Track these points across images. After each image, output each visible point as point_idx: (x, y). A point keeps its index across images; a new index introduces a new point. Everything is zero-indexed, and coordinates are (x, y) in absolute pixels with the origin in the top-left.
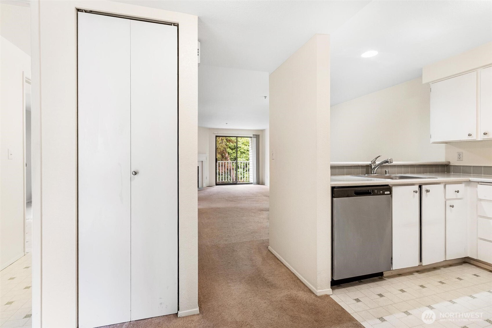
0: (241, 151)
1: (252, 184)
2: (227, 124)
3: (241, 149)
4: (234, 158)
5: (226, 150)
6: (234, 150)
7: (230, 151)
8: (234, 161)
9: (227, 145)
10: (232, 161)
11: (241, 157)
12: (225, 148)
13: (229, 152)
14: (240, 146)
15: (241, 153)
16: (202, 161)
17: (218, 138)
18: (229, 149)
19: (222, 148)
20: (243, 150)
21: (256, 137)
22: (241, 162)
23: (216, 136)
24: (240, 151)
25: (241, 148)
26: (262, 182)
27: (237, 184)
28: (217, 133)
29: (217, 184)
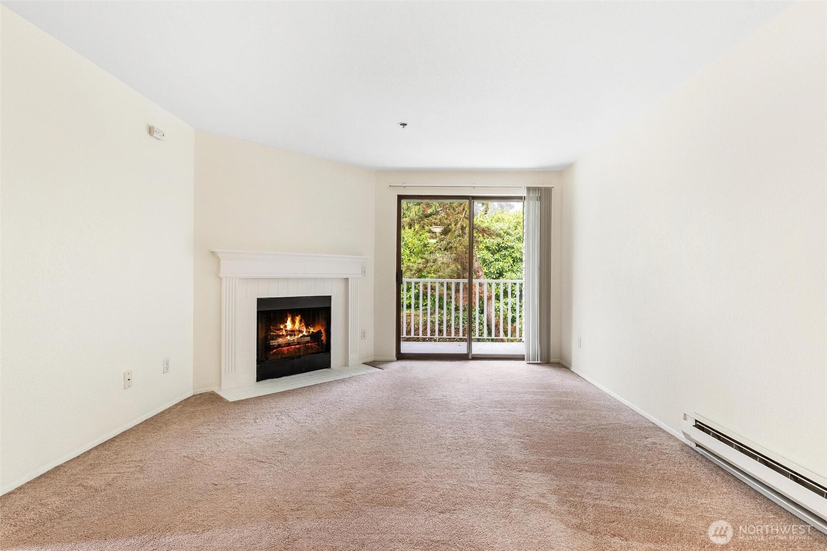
0: (514, 255)
4: (497, 273)
6: (497, 254)
7: (488, 256)
8: (496, 278)
10: (493, 278)
11: (515, 270)
13: (486, 258)
14: (512, 244)
15: (514, 261)
16: (347, 279)
17: (404, 203)
18: (485, 252)
19: (460, 247)
20: (519, 253)
21: (540, 199)
22: (514, 281)
23: (400, 198)
24: (511, 256)
25: (513, 250)
26: (561, 358)
27: (470, 357)
28: (405, 185)
29: (401, 357)
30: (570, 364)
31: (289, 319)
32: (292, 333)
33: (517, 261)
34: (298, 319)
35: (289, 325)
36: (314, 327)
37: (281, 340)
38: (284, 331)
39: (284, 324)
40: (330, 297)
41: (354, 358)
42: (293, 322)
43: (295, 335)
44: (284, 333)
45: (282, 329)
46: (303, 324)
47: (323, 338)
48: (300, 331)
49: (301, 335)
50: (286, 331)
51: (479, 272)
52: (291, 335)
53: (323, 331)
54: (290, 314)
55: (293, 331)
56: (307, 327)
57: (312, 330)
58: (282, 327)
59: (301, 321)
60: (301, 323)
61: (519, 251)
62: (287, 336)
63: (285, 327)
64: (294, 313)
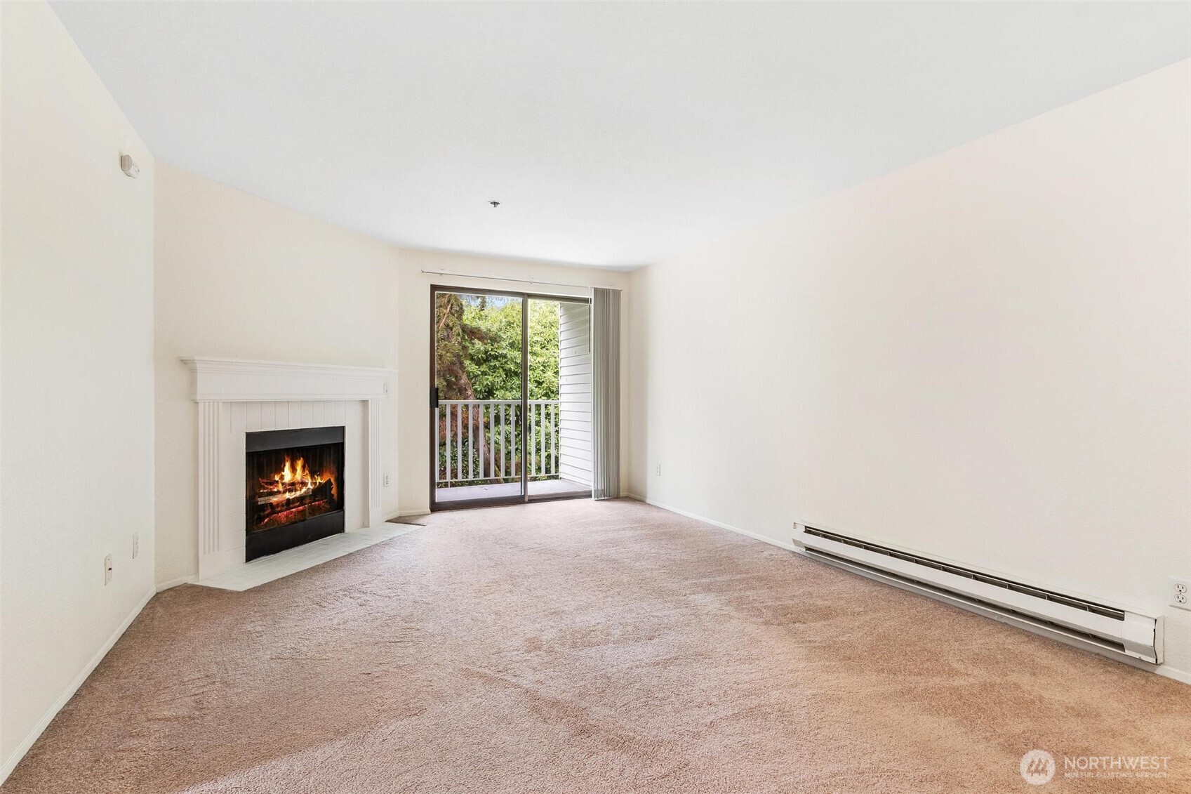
0: (507, 367)
1: (587, 495)
2: (495, 204)
3: (506, 362)
4: (485, 391)
5: (461, 363)
6: (484, 366)
7: (472, 367)
8: (484, 399)
9: (465, 348)
10: (479, 399)
11: (509, 387)
12: (458, 356)
13: (470, 370)
14: (504, 352)
15: (507, 375)
16: (365, 403)
18: (469, 361)
19: (448, 354)
22: (508, 402)
23: (434, 288)
24: (502, 367)
26: (629, 490)
27: (526, 499)
28: (442, 272)
29: (436, 507)
30: (645, 497)
31: (288, 465)
32: (292, 486)
33: (511, 375)
34: (299, 464)
35: (287, 475)
36: (321, 475)
37: (274, 500)
38: (280, 485)
39: (280, 472)
40: (343, 428)
41: (377, 514)
42: (293, 469)
43: (296, 490)
44: (281, 488)
45: (277, 482)
46: (307, 472)
47: (334, 491)
48: (304, 484)
49: (304, 490)
50: (283, 484)
51: (466, 390)
52: (290, 491)
53: (332, 481)
54: (288, 456)
55: (293, 484)
56: (312, 477)
57: (319, 480)
58: (277, 478)
59: (304, 467)
60: (304, 471)
61: (513, 361)
62: (284, 492)
63: (282, 477)
64: (294, 454)
